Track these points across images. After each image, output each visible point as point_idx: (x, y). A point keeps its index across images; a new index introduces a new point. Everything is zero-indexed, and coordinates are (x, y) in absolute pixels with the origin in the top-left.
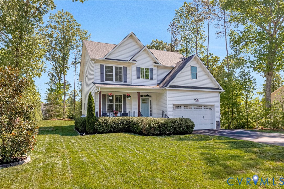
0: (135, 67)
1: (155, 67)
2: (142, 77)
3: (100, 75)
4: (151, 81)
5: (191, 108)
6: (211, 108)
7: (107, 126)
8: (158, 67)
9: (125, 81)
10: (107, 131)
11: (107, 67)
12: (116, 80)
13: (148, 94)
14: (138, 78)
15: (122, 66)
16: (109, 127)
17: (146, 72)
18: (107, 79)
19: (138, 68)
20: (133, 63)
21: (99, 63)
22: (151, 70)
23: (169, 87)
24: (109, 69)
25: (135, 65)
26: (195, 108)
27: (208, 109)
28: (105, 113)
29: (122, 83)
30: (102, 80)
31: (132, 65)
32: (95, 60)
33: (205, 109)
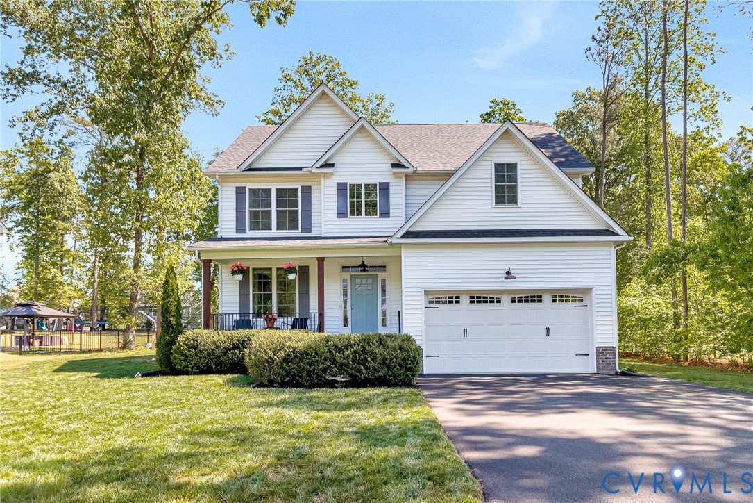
0: (332, 185)
1: (397, 177)
2: (356, 212)
3: (235, 216)
4: (385, 220)
5: (499, 302)
6: (582, 301)
7: (196, 355)
8: (406, 176)
9: (307, 228)
10: (198, 368)
11: (254, 192)
12: (279, 227)
13: (363, 262)
14: (341, 214)
15: (297, 185)
16: (200, 358)
17: (367, 195)
18: (255, 226)
19: (341, 188)
20: (325, 173)
21: (233, 182)
22: (385, 188)
23: (403, 237)
24: (261, 196)
25: (334, 177)
26: (513, 301)
27: (571, 305)
28: (246, 318)
29: (298, 233)
30: (240, 228)
31: (323, 180)
32: (217, 177)
33: (557, 304)
